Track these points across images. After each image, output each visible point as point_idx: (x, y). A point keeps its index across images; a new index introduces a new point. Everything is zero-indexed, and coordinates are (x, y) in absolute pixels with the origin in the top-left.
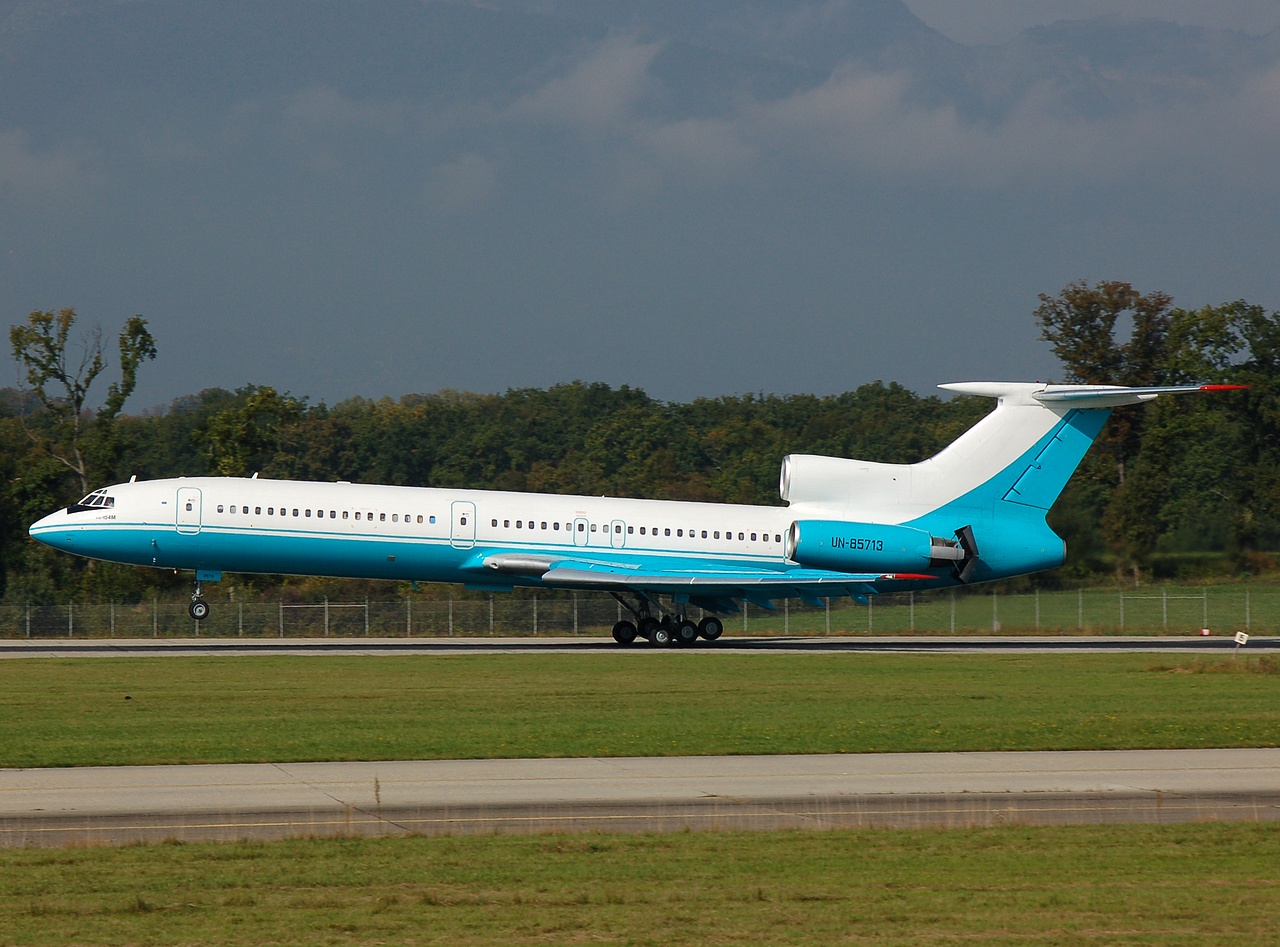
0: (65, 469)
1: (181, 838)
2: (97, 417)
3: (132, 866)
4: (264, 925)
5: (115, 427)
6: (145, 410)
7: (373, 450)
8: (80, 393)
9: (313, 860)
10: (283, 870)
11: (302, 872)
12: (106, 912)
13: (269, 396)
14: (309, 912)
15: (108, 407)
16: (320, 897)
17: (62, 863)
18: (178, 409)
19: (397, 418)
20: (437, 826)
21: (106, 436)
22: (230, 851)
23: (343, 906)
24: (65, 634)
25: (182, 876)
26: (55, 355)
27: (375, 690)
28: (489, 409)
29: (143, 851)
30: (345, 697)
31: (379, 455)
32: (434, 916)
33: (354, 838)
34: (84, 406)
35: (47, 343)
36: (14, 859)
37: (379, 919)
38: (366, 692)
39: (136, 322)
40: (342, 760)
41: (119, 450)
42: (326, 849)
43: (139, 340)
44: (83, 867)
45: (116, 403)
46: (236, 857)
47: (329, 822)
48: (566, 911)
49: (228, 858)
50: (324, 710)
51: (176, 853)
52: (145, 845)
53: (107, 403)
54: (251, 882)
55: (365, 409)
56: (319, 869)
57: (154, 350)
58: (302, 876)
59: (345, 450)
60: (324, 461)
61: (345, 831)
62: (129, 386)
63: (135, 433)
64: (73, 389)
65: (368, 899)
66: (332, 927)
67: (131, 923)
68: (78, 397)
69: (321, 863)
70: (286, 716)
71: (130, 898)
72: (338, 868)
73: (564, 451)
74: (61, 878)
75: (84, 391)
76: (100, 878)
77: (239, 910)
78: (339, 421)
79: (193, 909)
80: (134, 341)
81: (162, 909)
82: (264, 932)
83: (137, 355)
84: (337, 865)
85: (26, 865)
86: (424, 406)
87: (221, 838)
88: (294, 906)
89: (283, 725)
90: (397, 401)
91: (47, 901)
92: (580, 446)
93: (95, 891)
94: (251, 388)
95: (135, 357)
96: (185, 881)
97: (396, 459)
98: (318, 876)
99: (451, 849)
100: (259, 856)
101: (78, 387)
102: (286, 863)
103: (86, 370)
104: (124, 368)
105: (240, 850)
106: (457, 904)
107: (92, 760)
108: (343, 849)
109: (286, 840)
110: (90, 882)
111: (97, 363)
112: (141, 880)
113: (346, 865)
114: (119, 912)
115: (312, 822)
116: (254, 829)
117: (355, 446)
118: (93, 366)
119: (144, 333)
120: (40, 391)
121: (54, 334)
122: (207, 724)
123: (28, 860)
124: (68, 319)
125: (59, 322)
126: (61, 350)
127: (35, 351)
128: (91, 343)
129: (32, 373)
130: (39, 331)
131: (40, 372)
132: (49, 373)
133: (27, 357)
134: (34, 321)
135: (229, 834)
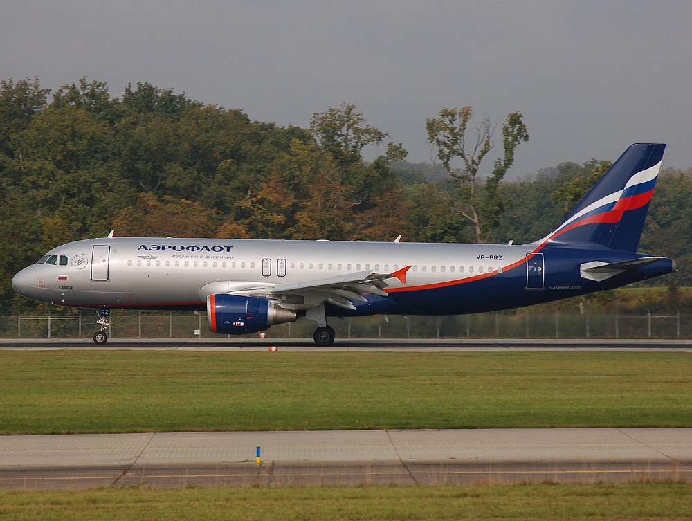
0: (463, 219)
1: (555, 480)
2: (486, 183)
3: (522, 500)
5: (499, 190)
6: (519, 178)
7: (681, 206)
8: (475, 166)
9: (650, 497)
10: (629, 504)
11: (642, 506)
15: (494, 176)
17: (472, 496)
18: (542, 177)
21: (493, 196)
22: (590, 491)
24: (464, 335)
25: (557, 506)
26: (458, 139)
27: (688, 377)
29: (529, 488)
30: (666, 381)
31: (687, 209)
33: (680, 482)
34: (477, 174)
35: (452, 130)
36: (439, 493)
39: (515, 116)
40: (667, 427)
41: (501, 206)
42: (659, 489)
43: (516, 128)
44: (487, 500)
45: (500, 173)
46: (595, 494)
47: (661, 470)
49: (589, 494)
50: (651, 390)
51: (552, 490)
52: (530, 485)
53: (493, 173)
54: (606, 512)
55: (677, 176)
56: (655, 504)
57: (527, 136)
58: (642, 509)
59: (661, 206)
61: (673, 478)
62: (509, 161)
63: (512, 193)
64: (470, 163)
68: (473, 168)
69: (656, 500)
70: (624, 394)
72: (669, 503)
74: (472, 507)
75: (477, 165)
76: (500, 507)
80: (513, 129)
83: (515, 138)
84: (668, 501)
85: (447, 497)
87: (583, 481)
93: (496, 517)
94: (595, 162)
95: (513, 141)
96: (559, 510)
100: (612, 493)
101: (473, 162)
102: (631, 500)
103: (479, 149)
104: (506, 148)
105: (597, 489)
107: (489, 424)
108: (671, 490)
109: (630, 483)
110: (492, 510)
111: (487, 144)
112: (528, 509)
113: (674, 502)
115: (649, 470)
116: (607, 475)
117: (668, 203)
118: (484, 147)
119: (521, 123)
120: (446, 164)
121: (457, 124)
122: (568, 400)
123: (448, 493)
124: (466, 114)
125: (461, 115)
126: (461, 135)
127: (443, 136)
128: (483, 130)
129: (441, 151)
130: (447, 121)
131: (446, 151)
132: (453, 152)
133: (438, 141)
134: (443, 116)
135: (589, 478)
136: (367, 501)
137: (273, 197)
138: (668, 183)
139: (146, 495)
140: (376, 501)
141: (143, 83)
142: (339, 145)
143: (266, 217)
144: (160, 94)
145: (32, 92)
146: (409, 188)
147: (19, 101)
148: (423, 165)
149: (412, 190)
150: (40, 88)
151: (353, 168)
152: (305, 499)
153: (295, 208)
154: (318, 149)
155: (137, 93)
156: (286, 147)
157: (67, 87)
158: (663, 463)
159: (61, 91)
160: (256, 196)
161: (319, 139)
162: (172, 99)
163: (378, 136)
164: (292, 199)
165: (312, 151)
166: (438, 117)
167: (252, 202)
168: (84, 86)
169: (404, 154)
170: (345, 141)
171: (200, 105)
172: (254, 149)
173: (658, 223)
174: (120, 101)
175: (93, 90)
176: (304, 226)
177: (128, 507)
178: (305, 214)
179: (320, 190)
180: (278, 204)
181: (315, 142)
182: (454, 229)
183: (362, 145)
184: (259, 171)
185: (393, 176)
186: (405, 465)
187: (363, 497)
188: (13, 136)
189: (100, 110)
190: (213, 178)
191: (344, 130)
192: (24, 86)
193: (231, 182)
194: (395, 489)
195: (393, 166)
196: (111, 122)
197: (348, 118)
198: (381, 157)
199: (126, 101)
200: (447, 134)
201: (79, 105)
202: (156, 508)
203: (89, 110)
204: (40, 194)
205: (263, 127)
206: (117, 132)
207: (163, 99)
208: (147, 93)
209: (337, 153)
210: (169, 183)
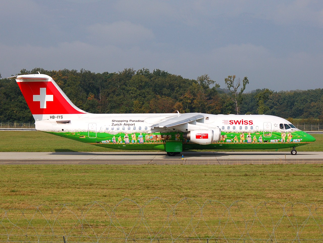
0: (233, 102)
1: (253, 164)
2: (239, 94)
3: (245, 168)
4: (266, 178)
5: (242, 95)
6: (247, 92)
7: (285, 99)
11: (273, 170)
12: (240, 176)
13: (268, 90)
14: (274, 176)
16: (276, 174)
17: (233, 167)
18: (252, 92)
19: (289, 94)
20: (295, 162)
21: (240, 97)
22: (260, 166)
23: (280, 175)
25: (253, 170)
28: (305, 93)
29: (246, 166)
32: (295, 177)
33: (281, 164)
34: (237, 91)
36: (225, 167)
37: (286, 178)
40: (279, 151)
41: (242, 99)
42: (277, 166)
43: (246, 81)
44: (236, 168)
45: (242, 91)
46: (262, 167)
48: (317, 177)
51: (252, 166)
53: (240, 91)
54: (264, 171)
55: (284, 92)
56: (276, 169)
57: (249, 82)
60: (277, 101)
62: (244, 88)
63: (245, 96)
65: (284, 174)
66: (278, 179)
67: (244, 178)
69: (276, 168)
71: (244, 173)
73: (317, 100)
76: (239, 170)
77: (262, 176)
78: (279, 94)
79: (255, 175)
81: (249, 175)
82: (266, 179)
83: (246, 83)
84: (279, 168)
85: (227, 168)
86: (293, 92)
87: (259, 164)
88: (271, 175)
90: (289, 91)
91: (230, 174)
92: (320, 99)
93: (238, 172)
94: (265, 89)
97: (289, 101)
98: (276, 171)
99: (298, 166)
100: (266, 167)
101: (236, 88)
102: (270, 168)
103: (237, 85)
104: (244, 86)
106: (299, 175)
108: (280, 166)
109: (270, 164)
111: (239, 84)
112: (246, 170)
114: (242, 175)
115: (274, 161)
116: (265, 162)
117: (282, 99)
119: (247, 79)
120: (229, 89)
121: (232, 79)
123: (227, 167)
124: (234, 77)
125: (233, 77)
126: (233, 82)
128: (238, 81)
129: (228, 86)
131: (229, 86)
132: (231, 86)
133: (227, 83)
134: (229, 77)
135: (261, 163)
136: (208, 168)
137: (188, 96)
138: (282, 94)
139: (156, 166)
140: (210, 168)
141: (158, 69)
142: (204, 84)
143: (186, 101)
144: (162, 72)
145: (132, 71)
146: (220, 95)
147: (129, 73)
148: (224, 89)
149: (221, 95)
150: (134, 70)
151: (207, 89)
152: (193, 168)
153: (194, 99)
155: (156, 72)
156: (192, 85)
157: (140, 70)
158: (278, 160)
159: (138, 71)
160: (184, 96)
161: (199, 83)
162: (165, 73)
163: (213, 82)
164: (192, 97)
165: (198, 85)
166: (228, 78)
167: (183, 97)
168: (144, 70)
169: (219, 86)
170: (205, 83)
171: (171, 75)
172: (184, 85)
173: (279, 103)
174: (152, 73)
175: (146, 71)
176: (195, 103)
177: (151, 169)
178: (195, 101)
179: (199, 95)
180: (189, 98)
182: (231, 104)
183: (209, 84)
184: (185, 90)
186: (218, 160)
187: (207, 167)
188: (127, 82)
189: (147, 75)
190: (174, 92)
191: (205, 80)
192: (130, 70)
193: (178, 93)
194: (215, 166)
195: (217, 89)
196: (150, 78)
197: (206, 78)
198: (214, 87)
199: (154, 73)
200: (230, 82)
201: (142, 74)
202: (158, 169)
203: (145, 75)
204: (133, 95)
205: (186, 80)
206: (152, 81)
207: (162, 73)
208: (159, 71)
209: (203, 86)
210: (163, 93)
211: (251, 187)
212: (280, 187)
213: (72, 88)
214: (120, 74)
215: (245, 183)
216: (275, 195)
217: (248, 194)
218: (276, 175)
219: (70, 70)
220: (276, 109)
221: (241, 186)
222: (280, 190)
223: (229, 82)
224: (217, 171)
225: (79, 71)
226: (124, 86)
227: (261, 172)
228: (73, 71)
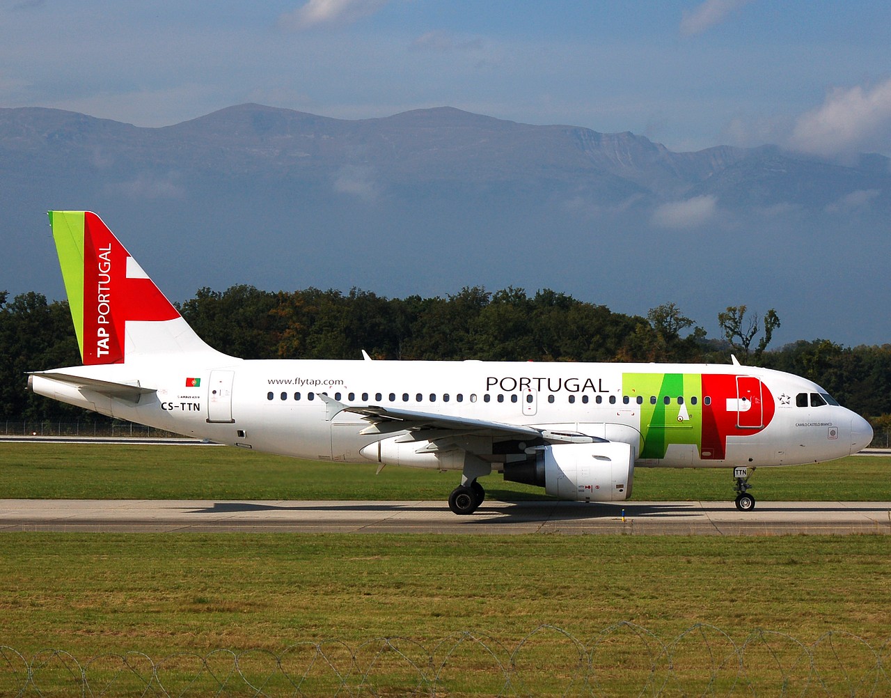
1: (806, 533)
2: (755, 352)
3: (787, 544)
4: (846, 571)
5: (762, 357)
6: (772, 349)
7: (871, 368)
9: (864, 544)
10: (851, 548)
11: (859, 549)
12: (778, 564)
13: (828, 344)
14: (865, 566)
15: (760, 348)
16: (869, 560)
17: (757, 542)
18: (787, 349)
19: (881, 354)
21: (758, 360)
22: (828, 540)
23: (879, 564)
25: (809, 549)
26: (738, 325)
29: (790, 538)
33: (880, 535)
34: (750, 346)
35: (734, 319)
36: (736, 540)
38: (874, 471)
39: (772, 312)
40: (868, 501)
42: (868, 540)
43: (773, 319)
44: (766, 544)
45: (763, 346)
46: (831, 542)
47: (868, 527)
49: (827, 542)
50: (857, 479)
51: (805, 539)
52: (791, 536)
53: (759, 346)
54: (838, 552)
55: (867, 350)
56: (867, 547)
57: (779, 324)
60: (850, 372)
61: (876, 531)
62: (769, 339)
64: (745, 340)
66: (876, 572)
67: (789, 569)
68: (747, 343)
69: (868, 545)
70: (841, 481)
71: (787, 558)
72: (875, 548)
74: (757, 549)
75: (749, 341)
76: (774, 549)
77: (834, 564)
78: (857, 355)
79: (815, 564)
80: (771, 320)
81: (802, 563)
84: (874, 546)
85: (741, 543)
87: (823, 534)
88: (858, 563)
89: (841, 485)
91: (752, 559)
93: (772, 555)
94: (819, 340)
95: (771, 326)
97: (881, 372)
98: (866, 550)
100: (841, 541)
101: (747, 339)
102: (852, 545)
103: (750, 331)
104: (767, 331)
105: (832, 539)
107: (761, 498)
108: (876, 539)
109: (851, 535)
110: (770, 551)
111: (755, 329)
112: (791, 550)
113: (878, 546)
114: (783, 564)
115: (861, 527)
116: (837, 530)
117: (863, 366)
118: (753, 330)
119: (775, 316)
120: (731, 340)
121: (737, 316)
122: (808, 484)
123: (742, 541)
124: (743, 310)
125: (739, 311)
126: (740, 323)
127: (729, 323)
128: (753, 319)
129: (727, 333)
130: (731, 315)
131: (731, 333)
132: (735, 333)
133: (725, 326)
134: (729, 311)
135: (826, 532)
136: (692, 545)
138: (862, 354)
140: (699, 545)
141: (547, 289)
142: (666, 327)
144: (557, 296)
145: (481, 295)
147: (473, 300)
148: (713, 341)
150: (486, 292)
151: (673, 342)
152: (655, 543)
154: (652, 329)
155: (543, 295)
156: (633, 329)
157: (501, 292)
158: (869, 523)
159: (498, 294)
161: (653, 324)
162: (565, 298)
163: (689, 322)
165: (649, 331)
166: (726, 312)
168: (511, 290)
169: (705, 333)
170: (669, 325)
171: (582, 303)
172: (614, 330)
173: (856, 377)
174: (533, 300)
175: (516, 294)
181: (650, 325)
183: (679, 328)
184: (616, 343)
185: (698, 347)
186: (713, 523)
187: (690, 543)
188: (469, 320)
189: (521, 305)
190: (590, 347)
191: (669, 318)
192: (476, 290)
193: (600, 350)
194: (709, 538)
195: (698, 341)
196: (528, 313)
197: (671, 312)
198: (691, 335)
199: (537, 300)
201: (508, 301)
203: (514, 306)
205: (619, 316)
206: (531, 318)
207: (558, 299)
208: (549, 295)
209: (664, 333)
210: (562, 350)
211: (808, 594)
212: (883, 594)
213: (331, 336)
214: (452, 299)
215: (793, 584)
216: (872, 613)
217: (804, 612)
218: (868, 563)
219: (324, 290)
220: (849, 392)
221: (782, 590)
222: (884, 601)
223: (730, 322)
224: (717, 553)
225: (346, 294)
226: (462, 333)
227: (830, 554)
228: (331, 292)
